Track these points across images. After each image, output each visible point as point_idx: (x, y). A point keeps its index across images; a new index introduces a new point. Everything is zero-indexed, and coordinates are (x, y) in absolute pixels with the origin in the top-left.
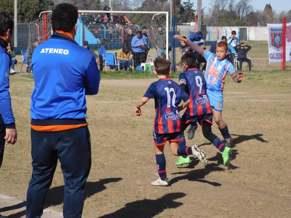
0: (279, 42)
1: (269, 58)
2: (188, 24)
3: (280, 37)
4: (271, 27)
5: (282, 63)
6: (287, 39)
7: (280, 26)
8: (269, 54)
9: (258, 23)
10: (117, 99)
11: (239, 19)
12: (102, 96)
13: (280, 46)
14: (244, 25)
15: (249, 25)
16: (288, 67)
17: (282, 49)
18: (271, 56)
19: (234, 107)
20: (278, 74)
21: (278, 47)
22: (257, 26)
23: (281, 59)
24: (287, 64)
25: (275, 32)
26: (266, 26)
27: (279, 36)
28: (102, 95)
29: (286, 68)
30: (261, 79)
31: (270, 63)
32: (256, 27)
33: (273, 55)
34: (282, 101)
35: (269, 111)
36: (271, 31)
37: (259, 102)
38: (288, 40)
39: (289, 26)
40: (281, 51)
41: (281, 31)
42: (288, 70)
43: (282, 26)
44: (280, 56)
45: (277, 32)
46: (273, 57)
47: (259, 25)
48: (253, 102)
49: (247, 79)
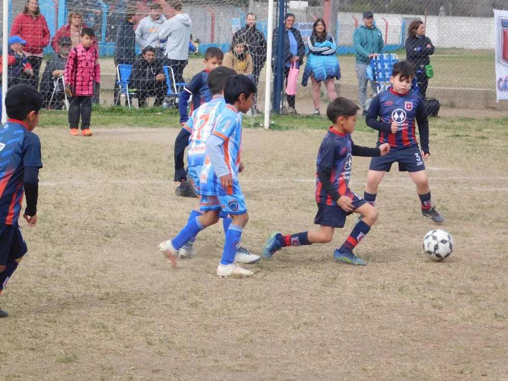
1: (497, 89)
4: (504, 18)
8: (497, 79)
9: (442, 8)
10: (161, 175)
12: (124, 167)
14: (411, 10)
18: (502, 84)
26: (492, 15)
28: (124, 163)
30: (483, 138)
31: (497, 101)
33: (506, 81)
36: (503, 26)
37: (497, 192)
46: (506, 86)
47: (442, 13)
48: (482, 192)
49: (452, 136)
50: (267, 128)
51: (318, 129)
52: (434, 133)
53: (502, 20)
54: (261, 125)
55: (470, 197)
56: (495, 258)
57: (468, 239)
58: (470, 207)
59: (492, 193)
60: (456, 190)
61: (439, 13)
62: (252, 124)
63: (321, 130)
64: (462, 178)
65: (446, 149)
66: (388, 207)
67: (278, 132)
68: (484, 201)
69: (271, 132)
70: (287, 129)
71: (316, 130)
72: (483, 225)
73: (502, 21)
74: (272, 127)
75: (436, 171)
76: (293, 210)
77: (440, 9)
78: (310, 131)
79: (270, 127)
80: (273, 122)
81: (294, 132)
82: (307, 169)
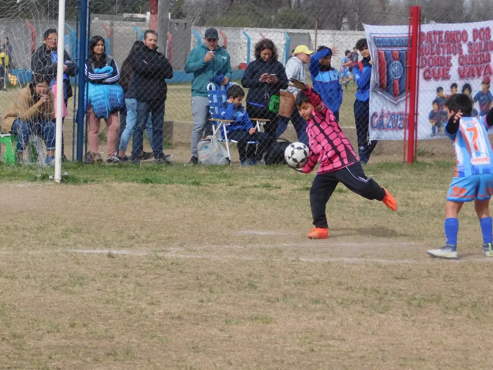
0: (400, 80)
2: (140, 16)
3: (403, 65)
5: (407, 143)
6: (422, 71)
7: (401, 31)
8: (371, 114)
9: (345, 20)
11: (290, 6)
13: (401, 93)
14: (304, 23)
15: (316, 26)
16: (423, 154)
17: (406, 99)
18: (376, 120)
19: (251, 279)
20: (392, 176)
21: (395, 95)
22: (339, 29)
23: (403, 131)
24: (421, 147)
25: (390, 49)
27: (401, 61)
29: (419, 159)
30: (341, 191)
32: (338, 32)
33: (382, 117)
34: (400, 262)
35: (360, 296)
38: (424, 73)
39: (429, 33)
40: (403, 107)
41: (406, 46)
42: (424, 164)
43: (409, 33)
44: (399, 122)
45: (395, 49)
46: (382, 123)
47: (346, 26)
48: (312, 263)
49: (300, 190)
50: (59, 182)
51: (127, 181)
52: (277, 186)
53: (375, 37)
54: (51, 177)
55: (293, 271)
56: (295, 352)
57: (269, 326)
58: (289, 284)
59: (323, 264)
60: (277, 260)
61: (341, 26)
62: (39, 176)
63: (130, 184)
64: (293, 244)
65: (285, 207)
66: (180, 285)
67: (73, 186)
68: (309, 275)
69: (64, 186)
70: (86, 182)
71: (124, 184)
72: (296, 306)
73: (375, 39)
74: (65, 179)
75: (261, 236)
76: (52, 291)
77: (343, 22)
78: (115, 184)
79: (62, 181)
80: (66, 173)
81: (95, 186)
82: (92, 235)
